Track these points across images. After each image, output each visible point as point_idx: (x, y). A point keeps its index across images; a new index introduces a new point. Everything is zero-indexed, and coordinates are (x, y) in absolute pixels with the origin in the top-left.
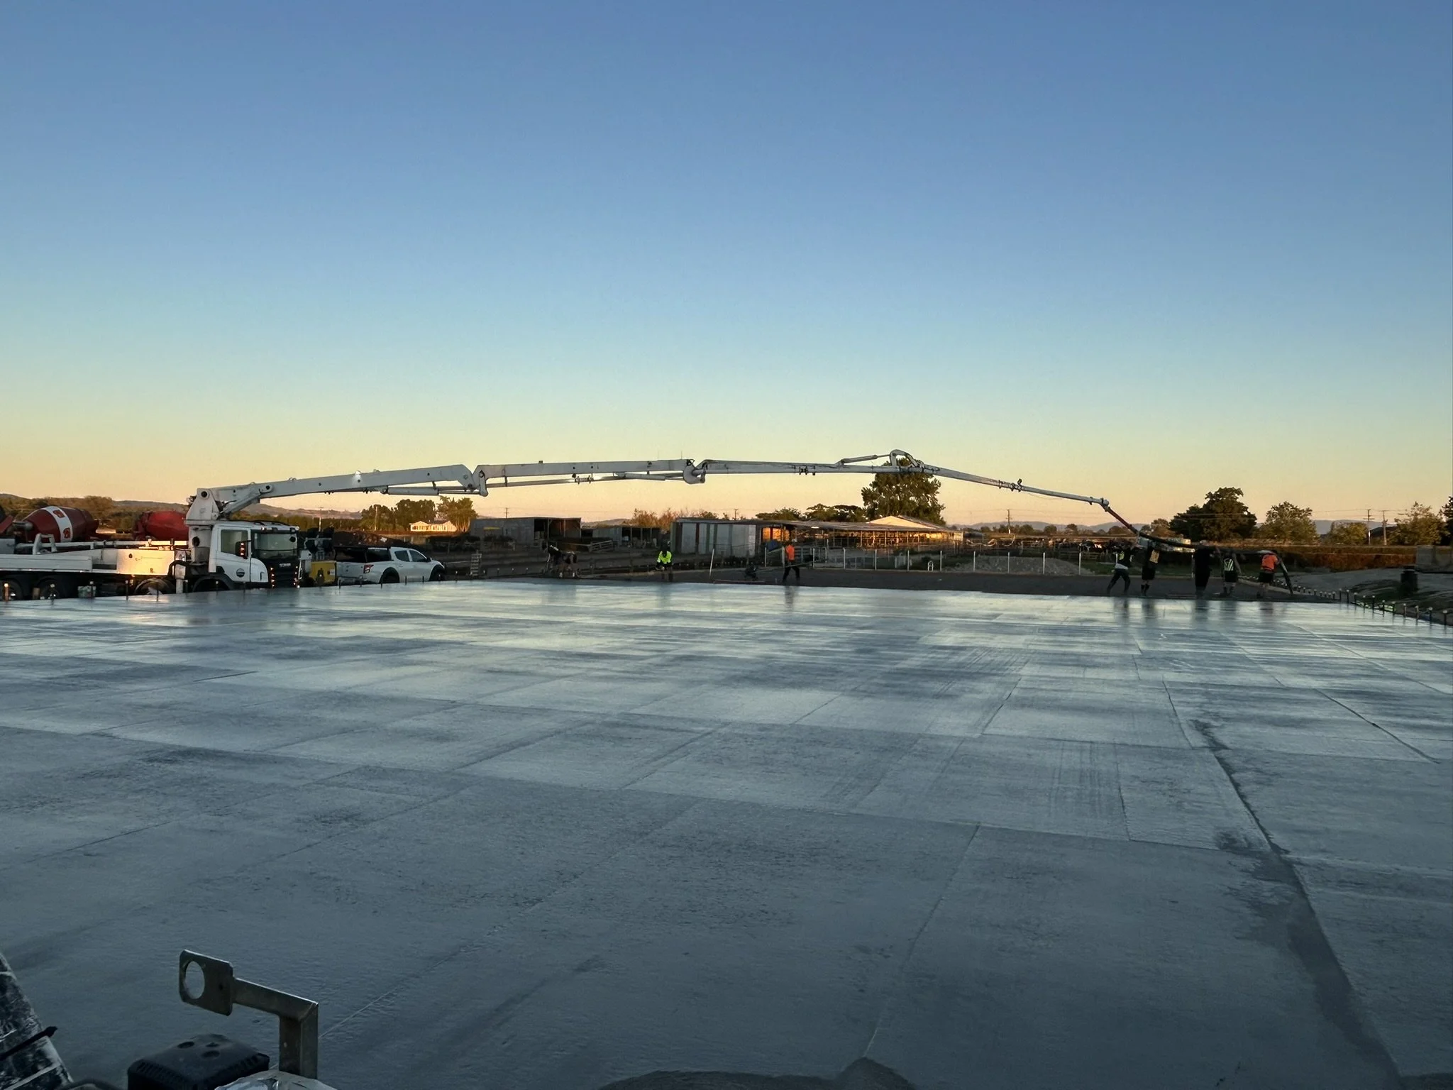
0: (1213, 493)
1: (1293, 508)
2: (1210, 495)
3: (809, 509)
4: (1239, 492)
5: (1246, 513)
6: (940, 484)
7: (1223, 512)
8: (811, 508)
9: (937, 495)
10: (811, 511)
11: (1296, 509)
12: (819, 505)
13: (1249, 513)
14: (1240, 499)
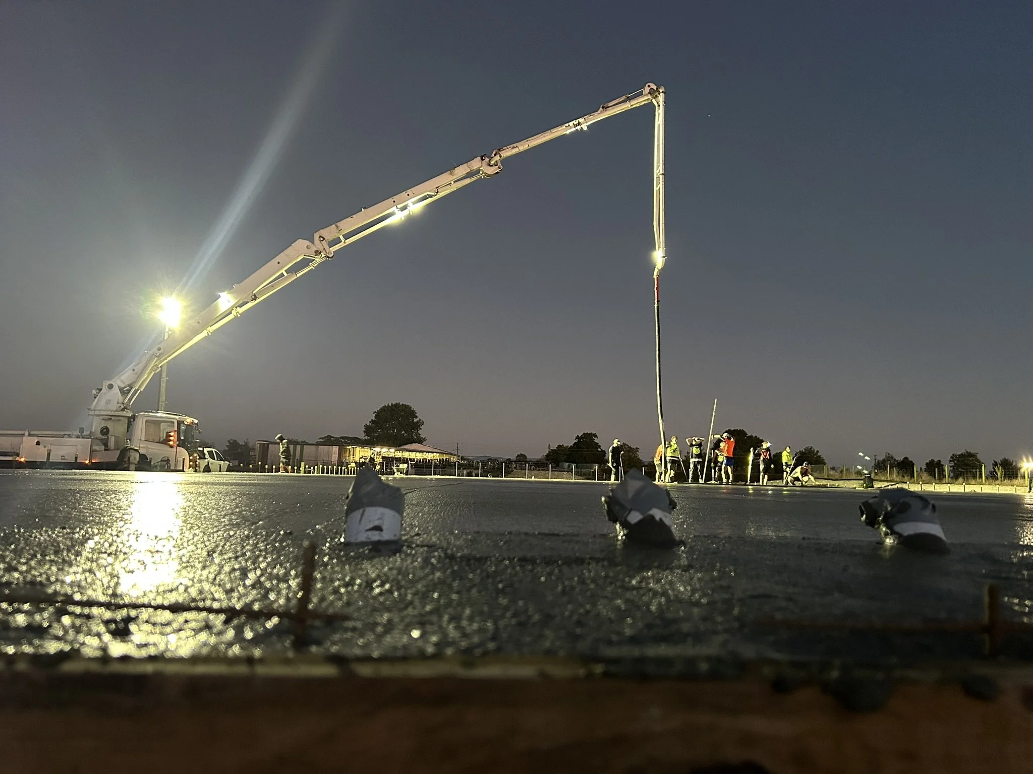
0: (580, 436)
1: (628, 447)
2: (578, 437)
3: (320, 438)
4: (595, 436)
5: (599, 450)
6: (423, 422)
7: (587, 448)
8: (323, 438)
9: (420, 430)
10: (321, 440)
11: (630, 447)
12: (329, 436)
13: (602, 450)
14: (596, 440)
